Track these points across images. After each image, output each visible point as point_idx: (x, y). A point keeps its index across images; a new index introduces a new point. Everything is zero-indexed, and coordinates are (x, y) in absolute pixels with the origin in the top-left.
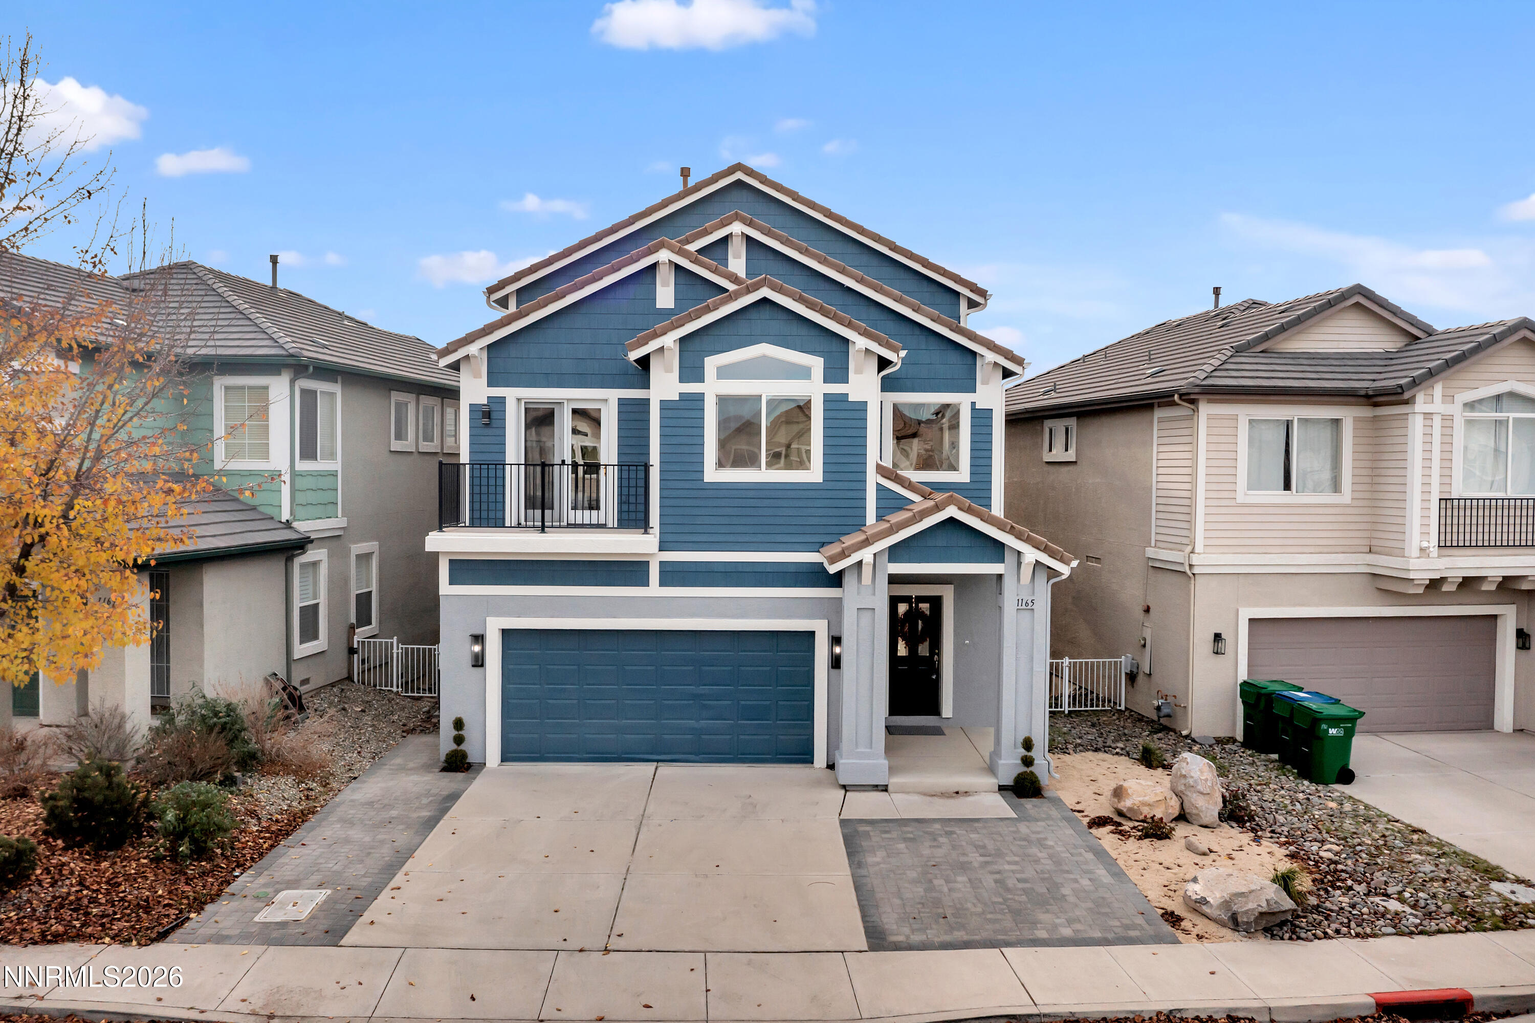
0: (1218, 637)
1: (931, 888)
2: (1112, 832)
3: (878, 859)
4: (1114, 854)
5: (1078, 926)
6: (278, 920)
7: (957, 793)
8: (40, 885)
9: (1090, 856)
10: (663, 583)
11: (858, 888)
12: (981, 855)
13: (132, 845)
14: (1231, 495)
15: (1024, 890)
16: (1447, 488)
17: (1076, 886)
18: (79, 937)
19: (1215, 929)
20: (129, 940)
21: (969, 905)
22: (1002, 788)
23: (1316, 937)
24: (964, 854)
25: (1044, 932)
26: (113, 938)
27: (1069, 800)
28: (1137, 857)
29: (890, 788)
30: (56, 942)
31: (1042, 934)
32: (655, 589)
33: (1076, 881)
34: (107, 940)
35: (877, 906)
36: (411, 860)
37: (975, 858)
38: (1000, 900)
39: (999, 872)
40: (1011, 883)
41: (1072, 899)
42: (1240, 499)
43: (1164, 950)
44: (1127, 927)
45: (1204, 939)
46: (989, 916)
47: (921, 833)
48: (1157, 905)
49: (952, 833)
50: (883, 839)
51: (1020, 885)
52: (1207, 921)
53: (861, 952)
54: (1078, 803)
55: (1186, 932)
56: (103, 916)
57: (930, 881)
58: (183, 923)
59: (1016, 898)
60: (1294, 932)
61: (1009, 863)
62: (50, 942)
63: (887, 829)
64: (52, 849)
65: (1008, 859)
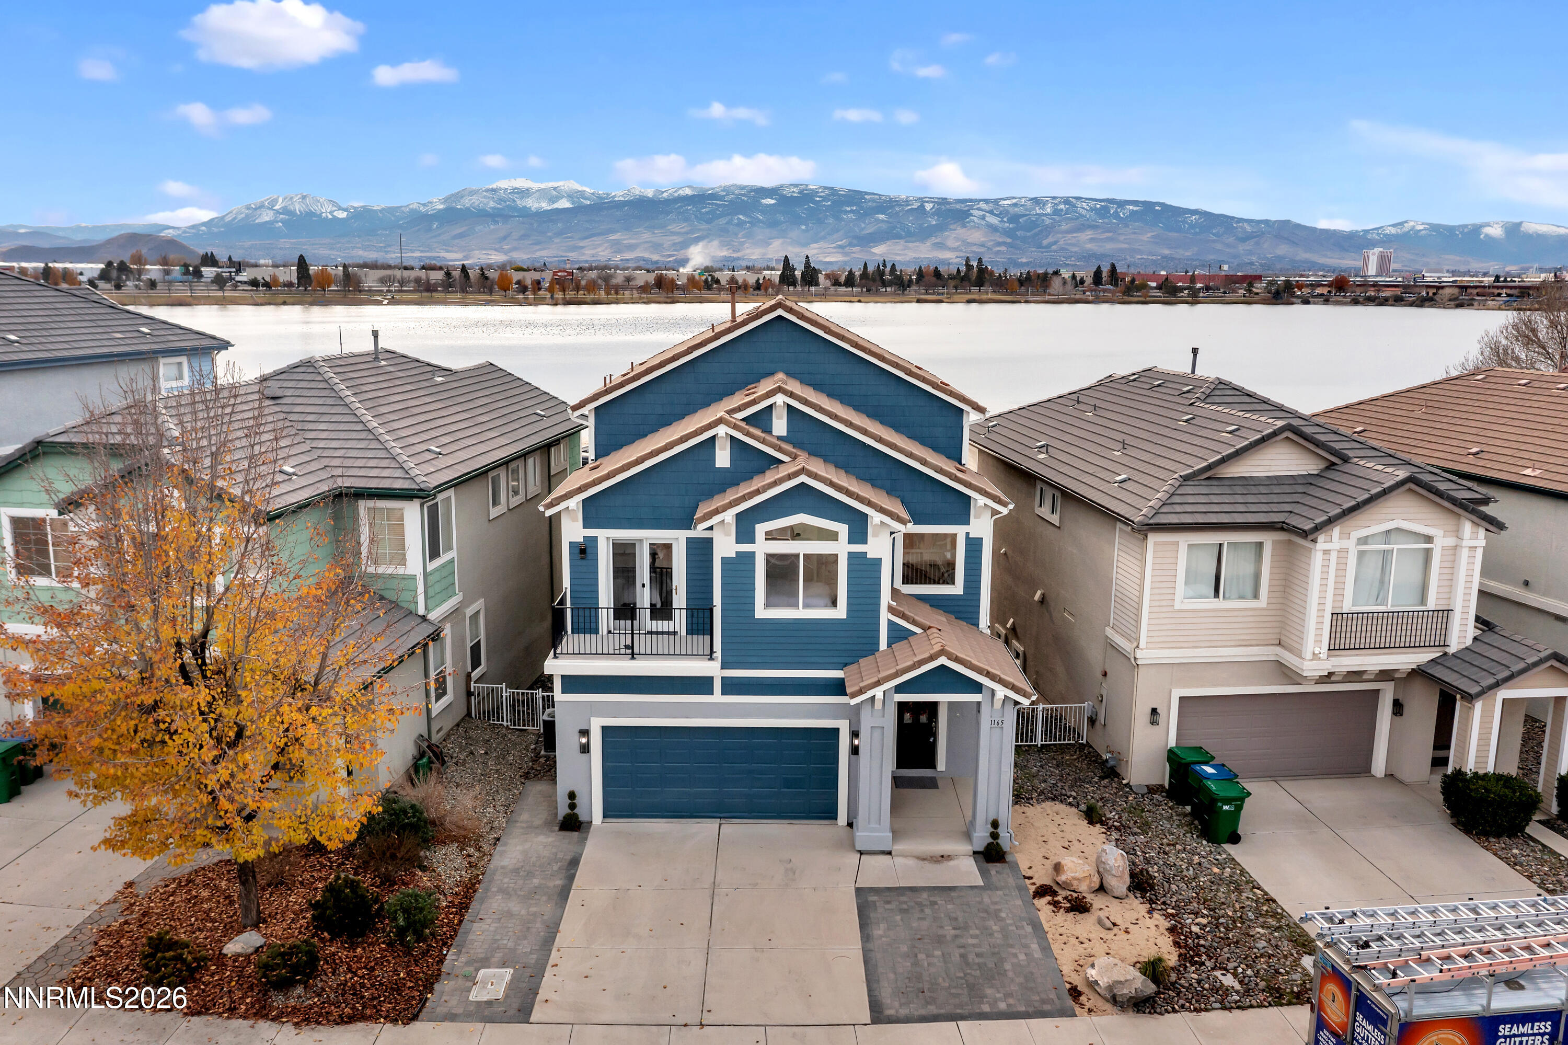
0: (1154, 711)
1: (916, 963)
2: (1049, 903)
3: (880, 932)
4: (1046, 926)
5: (1011, 1001)
6: (485, 999)
7: (942, 856)
8: (326, 974)
9: (1029, 929)
10: (724, 693)
11: (866, 962)
12: (954, 929)
13: (370, 931)
14: (1170, 603)
15: (978, 964)
16: (1339, 604)
17: (1015, 960)
18: (363, 1018)
19: (1101, 1004)
20: (396, 1020)
21: (940, 980)
22: (975, 853)
23: (1167, 1011)
24: (942, 927)
25: (987, 1006)
26: (385, 1018)
27: (1023, 865)
28: (1061, 930)
29: (893, 853)
30: (350, 1023)
31: (986, 1008)
32: (717, 697)
33: (1015, 955)
34: (382, 1020)
35: (878, 981)
36: (558, 935)
37: (949, 931)
38: (962, 975)
39: (963, 947)
40: (971, 957)
41: (1010, 974)
42: (1177, 606)
43: (1064, 1023)
44: (1043, 1002)
45: (1092, 1013)
46: (953, 991)
47: (913, 904)
48: (1067, 979)
49: (935, 903)
50: (886, 910)
51: (977, 960)
52: (1097, 996)
53: (866, 1025)
54: (1030, 868)
55: (1082, 1005)
56: (373, 999)
57: (916, 956)
58: (425, 1003)
59: (973, 972)
60: (1153, 1007)
61: (972, 937)
62: (347, 1023)
63: (889, 899)
64: (322, 940)
65: (971, 932)
